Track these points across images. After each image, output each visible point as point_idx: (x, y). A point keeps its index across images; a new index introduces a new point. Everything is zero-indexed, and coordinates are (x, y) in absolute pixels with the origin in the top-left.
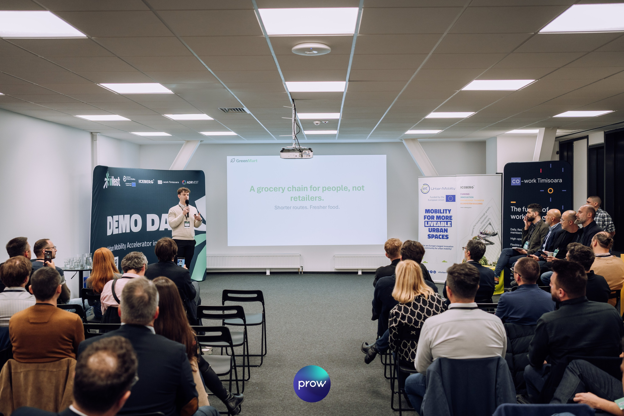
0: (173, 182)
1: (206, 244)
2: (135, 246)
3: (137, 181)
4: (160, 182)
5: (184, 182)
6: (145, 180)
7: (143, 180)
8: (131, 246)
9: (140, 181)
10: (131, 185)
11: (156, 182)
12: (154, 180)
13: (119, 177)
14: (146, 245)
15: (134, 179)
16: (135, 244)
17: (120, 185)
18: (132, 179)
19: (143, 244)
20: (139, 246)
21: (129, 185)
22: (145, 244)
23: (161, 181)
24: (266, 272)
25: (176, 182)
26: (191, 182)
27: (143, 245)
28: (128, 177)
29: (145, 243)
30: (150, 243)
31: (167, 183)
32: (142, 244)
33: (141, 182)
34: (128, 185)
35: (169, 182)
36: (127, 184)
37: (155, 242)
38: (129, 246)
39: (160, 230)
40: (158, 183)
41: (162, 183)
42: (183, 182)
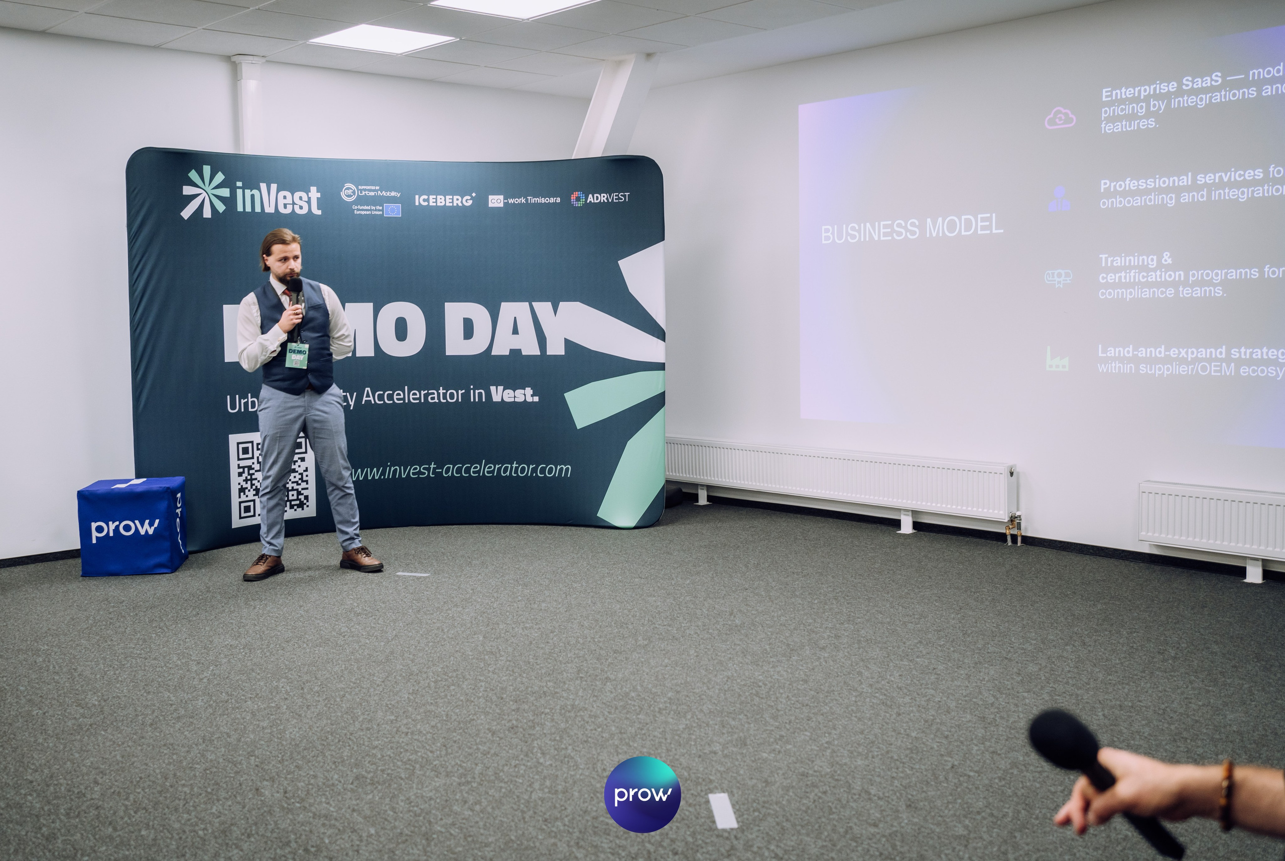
0: (543, 200)
1: (664, 404)
2: (398, 399)
3: (406, 201)
4: (496, 201)
5: (578, 199)
6: (439, 197)
7: (431, 197)
8: (381, 397)
9: (419, 200)
10: (381, 213)
11: (480, 201)
12: (474, 195)
13: (313, 189)
14: (445, 397)
15: (393, 194)
16: (398, 394)
17: (319, 212)
18: (384, 193)
19: (434, 394)
20: (414, 399)
21: (368, 213)
22: (439, 394)
23: (501, 197)
24: (900, 521)
25: (552, 200)
26: (603, 198)
27: (433, 398)
28: (369, 187)
29: (441, 391)
30: (460, 392)
31: (521, 204)
32: (426, 396)
33: (426, 204)
34: (363, 213)
35: (527, 200)
36: (358, 210)
37: (477, 392)
38: (371, 398)
39: (494, 352)
40: (491, 205)
41: (501, 205)
42: (573, 198)
